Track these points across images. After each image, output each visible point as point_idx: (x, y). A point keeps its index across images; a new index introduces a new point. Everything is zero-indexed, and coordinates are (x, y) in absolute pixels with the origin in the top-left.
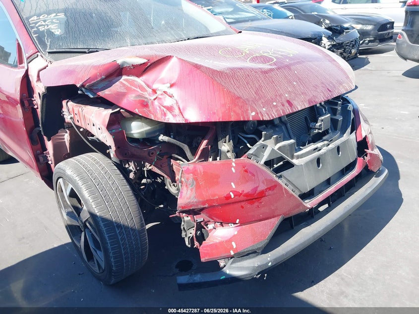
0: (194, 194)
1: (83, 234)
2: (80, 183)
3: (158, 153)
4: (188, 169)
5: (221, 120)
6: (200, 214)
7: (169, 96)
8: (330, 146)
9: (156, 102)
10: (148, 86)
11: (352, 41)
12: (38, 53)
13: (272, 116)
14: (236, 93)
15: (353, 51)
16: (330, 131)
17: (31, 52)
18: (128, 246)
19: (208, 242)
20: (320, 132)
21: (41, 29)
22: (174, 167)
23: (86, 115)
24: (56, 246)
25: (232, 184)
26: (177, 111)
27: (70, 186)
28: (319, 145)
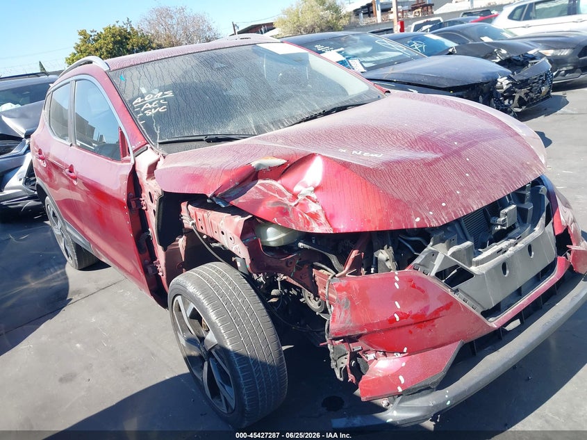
0: (349, 317)
1: (206, 364)
2: (205, 303)
3: (298, 261)
4: (340, 285)
5: (378, 229)
6: (357, 341)
7: (313, 201)
8: (519, 245)
9: (298, 209)
10: (288, 190)
11: (541, 76)
12: (148, 145)
13: (442, 221)
14: (395, 194)
15: (544, 89)
16: (517, 225)
17: (140, 143)
18: (263, 380)
19: (367, 376)
20: (504, 229)
21: (148, 113)
22: (317, 279)
23: (212, 221)
24: (167, 378)
25: (396, 303)
26: (323, 219)
27: (192, 306)
28: (503, 244)
